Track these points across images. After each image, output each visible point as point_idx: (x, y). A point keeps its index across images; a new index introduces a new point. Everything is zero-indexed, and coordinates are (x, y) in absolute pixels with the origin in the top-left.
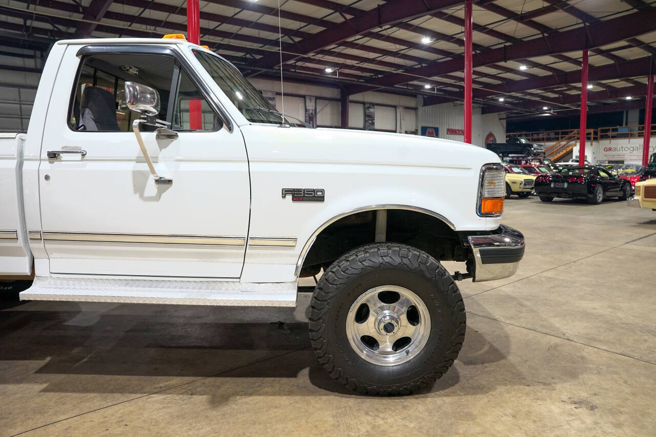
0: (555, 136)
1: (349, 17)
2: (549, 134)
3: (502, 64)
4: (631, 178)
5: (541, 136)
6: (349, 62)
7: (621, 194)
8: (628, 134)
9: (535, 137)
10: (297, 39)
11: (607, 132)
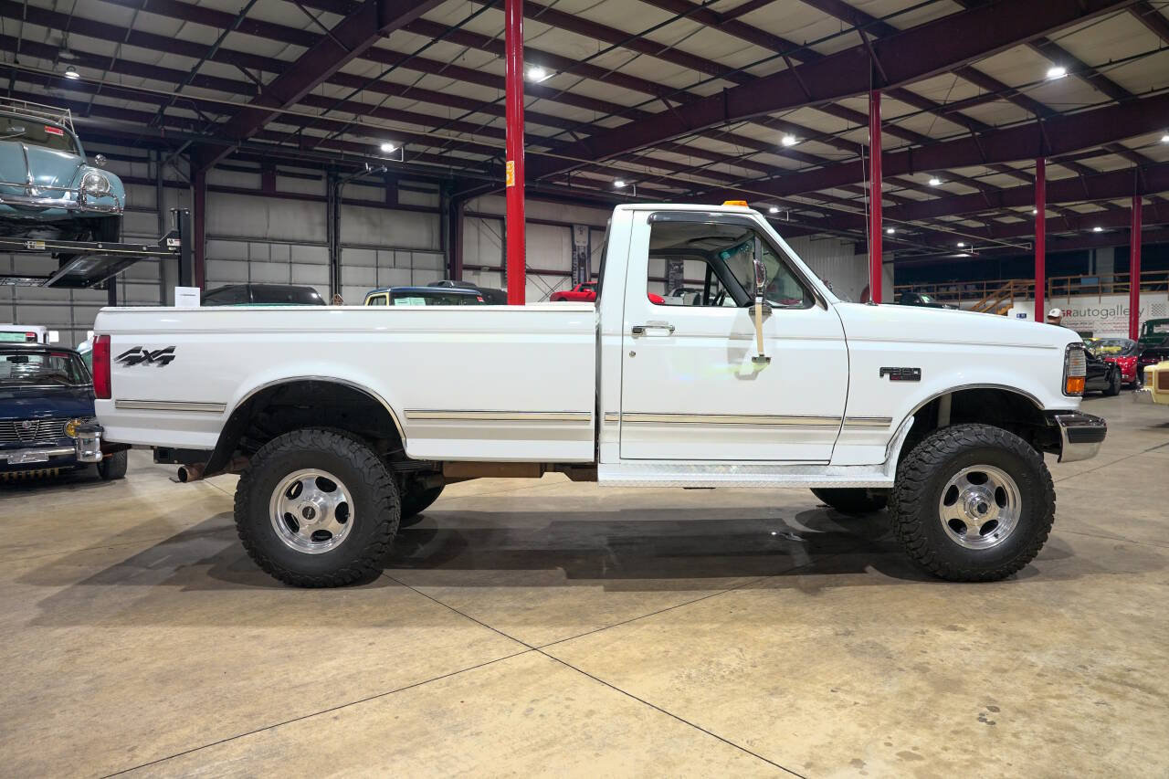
0: (977, 291)
1: (674, 104)
2: (966, 288)
3: (906, 177)
4: (1118, 361)
5: (953, 290)
6: (655, 171)
7: (1107, 385)
8: (1098, 287)
9: (943, 291)
10: (582, 136)
11: (1062, 285)
